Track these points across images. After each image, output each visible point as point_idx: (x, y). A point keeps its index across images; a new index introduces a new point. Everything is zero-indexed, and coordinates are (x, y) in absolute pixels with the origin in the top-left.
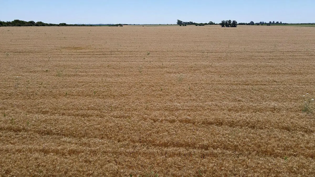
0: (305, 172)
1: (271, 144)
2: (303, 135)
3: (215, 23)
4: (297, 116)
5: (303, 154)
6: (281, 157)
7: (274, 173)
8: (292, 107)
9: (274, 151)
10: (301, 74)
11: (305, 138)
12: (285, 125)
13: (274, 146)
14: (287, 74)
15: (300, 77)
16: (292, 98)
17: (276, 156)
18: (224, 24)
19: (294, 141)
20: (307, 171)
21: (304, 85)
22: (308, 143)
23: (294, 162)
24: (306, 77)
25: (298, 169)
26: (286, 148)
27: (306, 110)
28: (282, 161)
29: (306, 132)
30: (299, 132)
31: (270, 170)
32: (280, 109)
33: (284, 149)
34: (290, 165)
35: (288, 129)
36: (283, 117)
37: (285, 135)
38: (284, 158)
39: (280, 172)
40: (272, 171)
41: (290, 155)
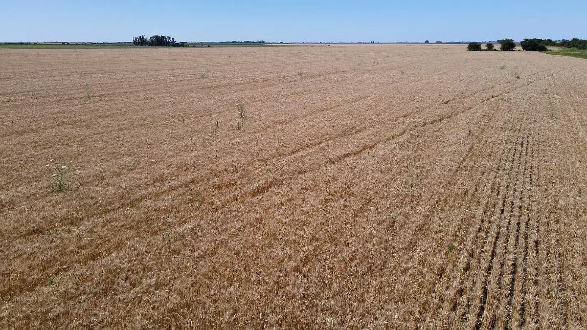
0: (88, 287)
1: (14, 271)
2: (69, 231)
4: (49, 204)
5: (78, 261)
6: (42, 285)
7: (36, 318)
8: (35, 191)
9: (24, 280)
10: (33, 131)
11: (74, 234)
12: (32, 226)
13: (23, 273)
14: (6, 135)
15: (33, 137)
16: (31, 175)
17: (32, 287)
19: (57, 247)
20: (92, 284)
21: (45, 148)
22: (80, 240)
23: (66, 282)
24: (44, 135)
25: (77, 289)
26: (47, 264)
27: (60, 189)
28: (45, 290)
29: (72, 223)
30: (61, 229)
31: (28, 317)
32: (13, 202)
33: (44, 269)
34: (62, 289)
35: (39, 231)
36: (24, 213)
37: (38, 242)
38: (48, 283)
39: (48, 312)
40: (32, 318)
41: (57, 273)
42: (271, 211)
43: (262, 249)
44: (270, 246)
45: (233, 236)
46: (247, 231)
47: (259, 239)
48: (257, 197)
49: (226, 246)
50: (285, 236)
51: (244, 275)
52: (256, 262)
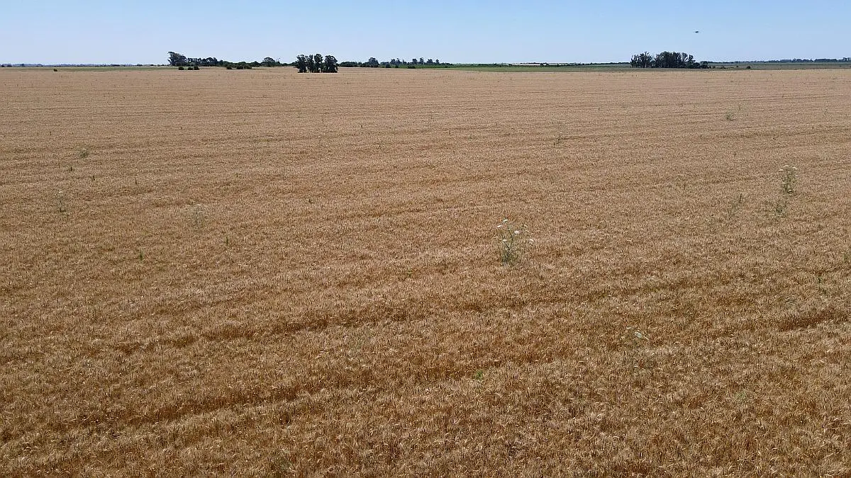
0: (518, 396)
1: (444, 350)
2: (508, 316)
3: (282, 62)
4: (492, 275)
5: (512, 358)
6: (469, 374)
7: (457, 415)
8: (480, 256)
9: (452, 364)
10: (491, 178)
11: (514, 321)
12: (470, 298)
13: (452, 354)
14: (462, 180)
15: (488, 185)
16: (478, 234)
17: (459, 375)
18: (304, 65)
19: (492, 333)
20: (523, 393)
21: (500, 202)
22: (519, 330)
23: (495, 381)
24: (501, 185)
25: (505, 395)
26: (478, 352)
27: (507, 258)
28: (472, 383)
29: (513, 306)
30: (500, 310)
31: (449, 411)
32: (456, 264)
33: (475, 356)
34: (489, 389)
35: (476, 307)
36: (465, 281)
37: (470, 322)
38: (476, 375)
39: (470, 411)
40: (453, 413)
41: (486, 366)
42: (814, 362)
43: (784, 422)
44: (803, 422)
45: (735, 386)
46: (761, 384)
47: (783, 403)
48: (791, 333)
49: (720, 399)
50: (836, 413)
51: (743, 455)
52: (770, 442)
